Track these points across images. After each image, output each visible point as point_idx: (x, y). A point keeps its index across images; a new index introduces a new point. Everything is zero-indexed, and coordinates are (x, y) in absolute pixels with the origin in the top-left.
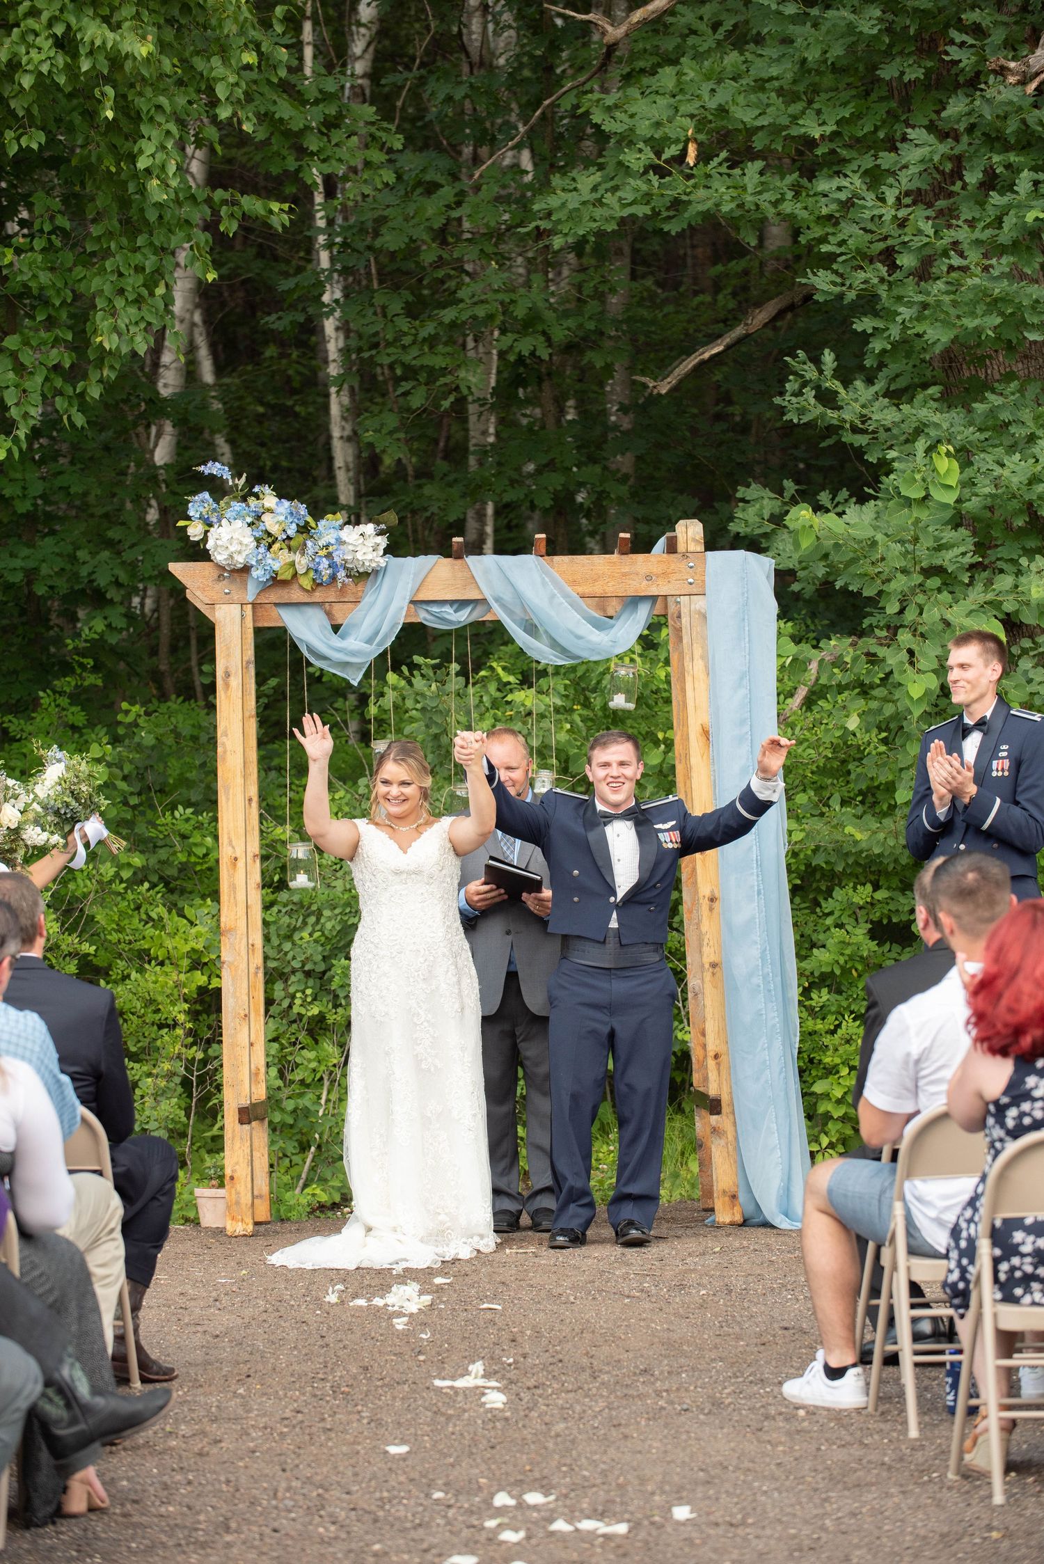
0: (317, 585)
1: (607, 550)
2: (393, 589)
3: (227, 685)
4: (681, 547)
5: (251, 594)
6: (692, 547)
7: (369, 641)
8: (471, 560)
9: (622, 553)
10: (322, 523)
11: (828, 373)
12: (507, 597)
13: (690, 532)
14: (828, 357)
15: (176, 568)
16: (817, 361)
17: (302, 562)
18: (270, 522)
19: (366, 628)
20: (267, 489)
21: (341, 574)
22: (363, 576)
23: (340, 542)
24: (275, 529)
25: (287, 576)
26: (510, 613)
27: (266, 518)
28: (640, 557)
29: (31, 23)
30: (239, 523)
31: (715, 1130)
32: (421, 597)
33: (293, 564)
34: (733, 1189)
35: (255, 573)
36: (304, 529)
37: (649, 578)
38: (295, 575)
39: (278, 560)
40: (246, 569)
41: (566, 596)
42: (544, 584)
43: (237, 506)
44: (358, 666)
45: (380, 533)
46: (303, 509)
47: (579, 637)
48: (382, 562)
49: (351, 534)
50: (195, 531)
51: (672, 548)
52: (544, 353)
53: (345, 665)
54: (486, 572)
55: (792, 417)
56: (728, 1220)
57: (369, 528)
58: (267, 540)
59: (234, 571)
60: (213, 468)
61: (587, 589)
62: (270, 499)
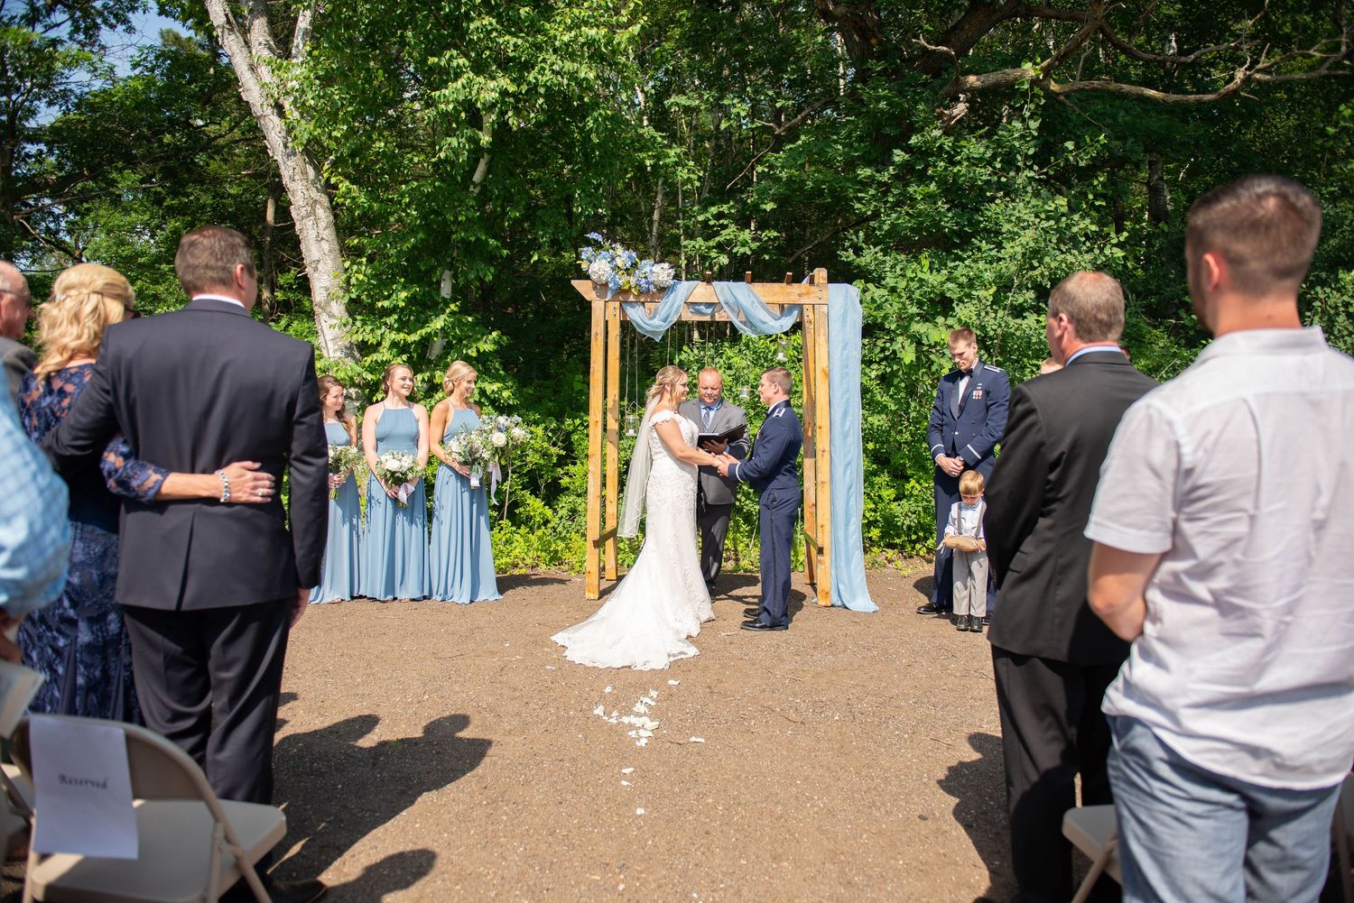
0: (641, 293)
1: (780, 281)
2: (676, 296)
3: (596, 339)
4: (816, 281)
5: (609, 296)
6: (821, 281)
7: (665, 321)
8: (715, 283)
9: (788, 283)
10: (644, 262)
11: (861, 240)
12: (731, 301)
13: (821, 274)
14: (861, 234)
15: (574, 283)
16: (856, 233)
17: (633, 280)
18: (619, 262)
19: (663, 313)
20: (618, 245)
21: (652, 287)
22: (663, 290)
23: (652, 272)
24: (620, 265)
25: (627, 287)
26: (732, 310)
27: (618, 259)
28: (795, 285)
29: (543, 64)
30: (604, 261)
31: (819, 561)
32: (689, 300)
33: (629, 282)
34: (827, 590)
35: (610, 285)
36: (634, 265)
37: (800, 295)
38: (630, 287)
39: (622, 280)
40: (606, 285)
41: (760, 303)
42: (749, 296)
43: (604, 253)
44: (659, 333)
45: (672, 268)
46: (634, 254)
47: (764, 323)
48: (672, 282)
49: (657, 268)
50: (584, 266)
51: (812, 282)
52: (749, 253)
53: (653, 332)
54: (722, 289)
55: (844, 259)
56: (824, 604)
57: (666, 265)
58: (616, 268)
59: (602, 285)
60: (593, 236)
61: (771, 300)
62: (620, 249)
